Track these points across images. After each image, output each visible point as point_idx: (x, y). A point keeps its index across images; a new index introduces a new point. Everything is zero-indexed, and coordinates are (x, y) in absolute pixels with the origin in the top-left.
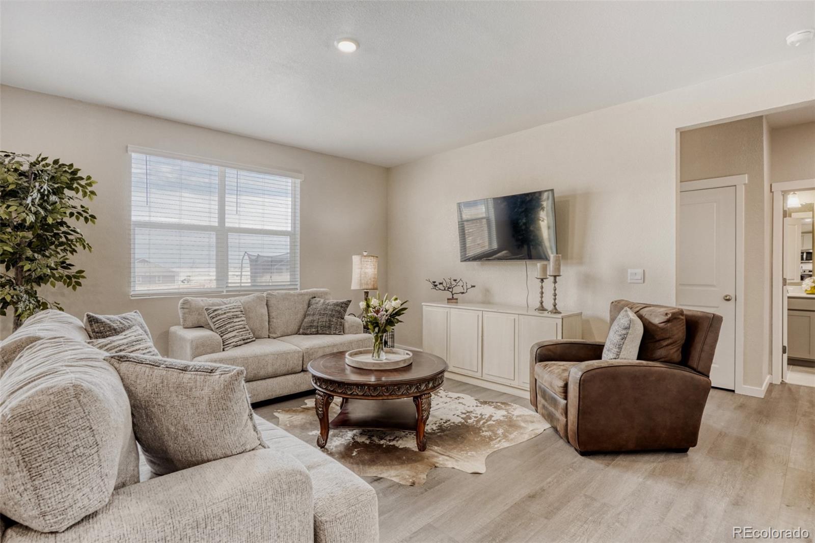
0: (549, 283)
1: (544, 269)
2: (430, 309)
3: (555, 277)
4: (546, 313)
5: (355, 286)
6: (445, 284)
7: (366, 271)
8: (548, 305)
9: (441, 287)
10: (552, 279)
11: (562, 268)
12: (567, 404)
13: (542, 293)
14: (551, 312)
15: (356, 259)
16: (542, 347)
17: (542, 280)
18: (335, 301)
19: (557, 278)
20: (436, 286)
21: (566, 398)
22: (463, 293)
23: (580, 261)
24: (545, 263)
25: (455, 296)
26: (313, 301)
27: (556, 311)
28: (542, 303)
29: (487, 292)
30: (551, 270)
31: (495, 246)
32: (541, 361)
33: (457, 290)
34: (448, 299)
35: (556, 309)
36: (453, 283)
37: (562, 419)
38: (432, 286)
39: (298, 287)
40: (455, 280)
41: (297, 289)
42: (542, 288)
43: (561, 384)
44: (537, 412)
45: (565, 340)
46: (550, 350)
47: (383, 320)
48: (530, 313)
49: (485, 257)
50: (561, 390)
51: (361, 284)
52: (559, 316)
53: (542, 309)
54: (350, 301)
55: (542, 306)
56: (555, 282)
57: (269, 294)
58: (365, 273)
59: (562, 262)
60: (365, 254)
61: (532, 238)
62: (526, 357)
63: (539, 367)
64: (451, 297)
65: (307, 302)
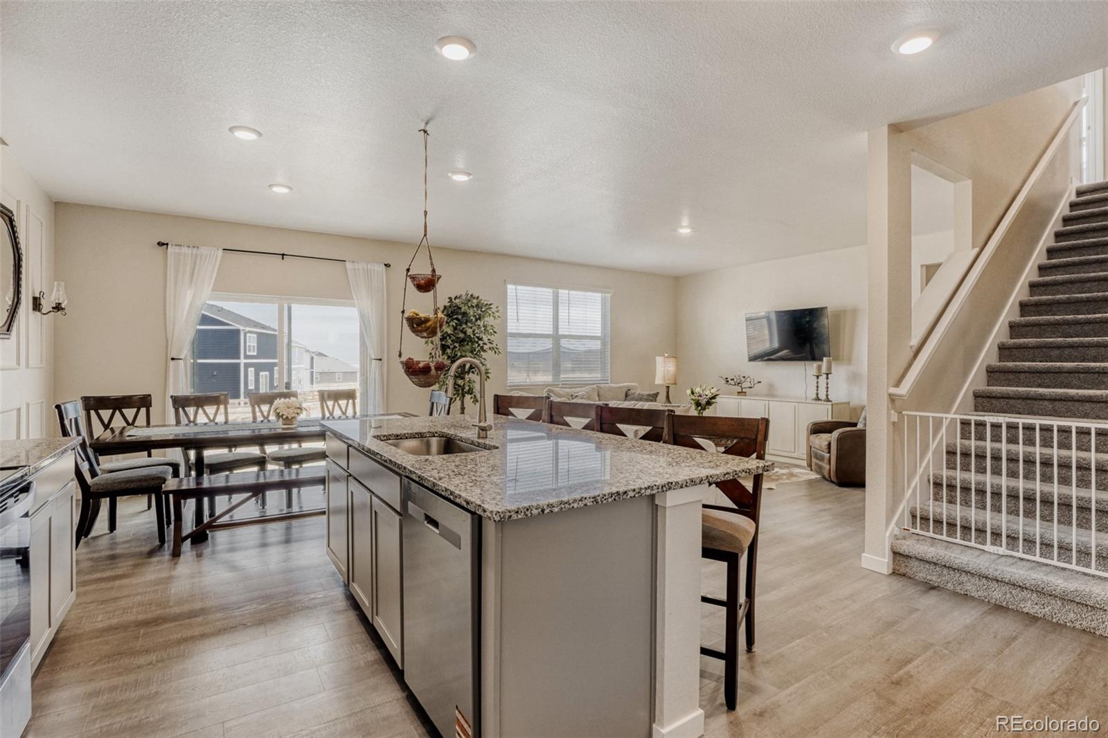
0: (823, 378)
1: (819, 368)
2: (723, 400)
3: (827, 374)
4: (820, 402)
5: (658, 381)
6: (735, 380)
7: (669, 369)
8: (822, 396)
9: (732, 382)
10: (825, 376)
11: (833, 367)
12: (830, 456)
13: (818, 387)
14: (824, 401)
15: (659, 360)
16: (815, 424)
17: (818, 377)
18: (648, 393)
19: (829, 375)
20: (728, 381)
21: (829, 452)
22: (751, 388)
23: (849, 361)
24: (819, 363)
25: (744, 390)
26: (630, 392)
27: (828, 400)
28: (817, 394)
29: (771, 386)
30: (824, 370)
31: (776, 345)
32: (814, 433)
33: (745, 385)
34: (738, 393)
35: (828, 398)
36: (743, 379)
37: (827, 467)
38: (725, 382)
39: (609, 381)
40: (744, 377)
41: (608, 383)
42: (818, 383)
43: (827, 443)
44: (811, 470)
45: (834, 420)
46: (821, 426)
47: (704, 402)
48: (808, 401)
49: (767, 357)
50: (827, 447)
51: (664, 380)
52: (830, 403)
53: (818, 399)
54: (658, 393)
55: (818, 397)
56: (827, 378)
57: (597, 386)
58: (668, 371)
59: (833, 363)
60: (666, 355)
61: (815, 335)
62: (804, 433)
63: (813, 437)
64: (740, 391)
65: (624, 393)
